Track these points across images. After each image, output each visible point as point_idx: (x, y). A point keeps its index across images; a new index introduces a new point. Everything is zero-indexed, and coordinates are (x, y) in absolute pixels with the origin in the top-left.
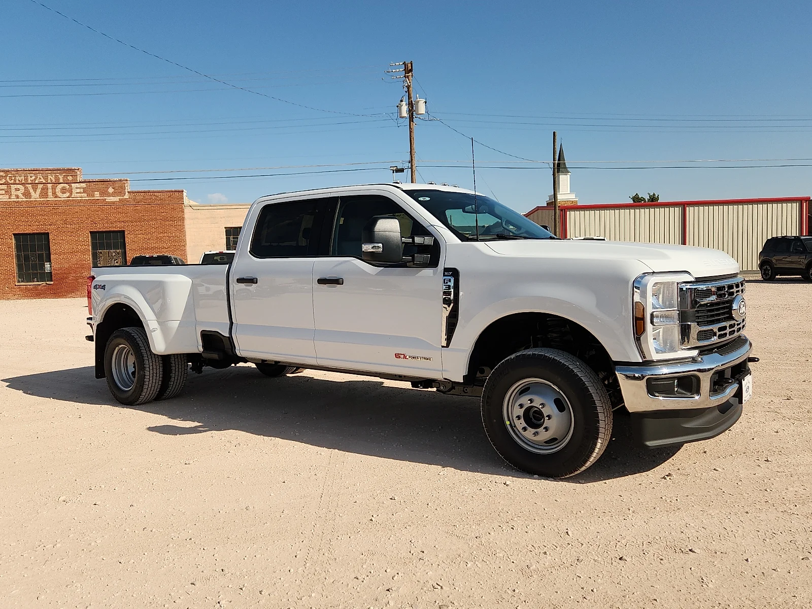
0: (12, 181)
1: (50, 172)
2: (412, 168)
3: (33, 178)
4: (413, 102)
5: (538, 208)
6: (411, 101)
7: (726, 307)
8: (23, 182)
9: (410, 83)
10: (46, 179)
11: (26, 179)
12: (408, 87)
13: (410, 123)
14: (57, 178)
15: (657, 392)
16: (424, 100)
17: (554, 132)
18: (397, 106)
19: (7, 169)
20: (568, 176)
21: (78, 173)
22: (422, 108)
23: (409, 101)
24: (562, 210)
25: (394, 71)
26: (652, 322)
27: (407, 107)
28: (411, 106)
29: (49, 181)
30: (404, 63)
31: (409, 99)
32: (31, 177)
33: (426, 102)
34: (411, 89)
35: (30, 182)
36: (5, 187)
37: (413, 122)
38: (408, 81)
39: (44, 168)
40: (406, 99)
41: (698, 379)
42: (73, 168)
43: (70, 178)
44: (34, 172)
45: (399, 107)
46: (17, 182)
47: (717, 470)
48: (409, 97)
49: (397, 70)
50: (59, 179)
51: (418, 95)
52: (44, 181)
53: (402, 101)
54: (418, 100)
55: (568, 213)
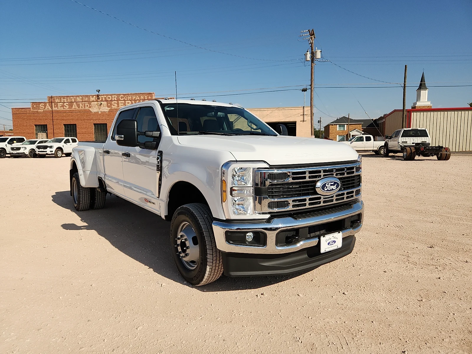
0: (127, 99)
1: (141, 95)
2: (311, 89)
3: (135, 97)
4: (314, 52)
5: (395, 111)
6: (313, 51)
7: (311, 186)
8: (131, 99)
9: (312, 41)
10: (140, 98)
11: (132, 98)
12: (312, 44)
13: (311, 64)
14: (144, 98)
15: (232, 241)
16: (320, 50)
17: (406, 66)
18: (305, 55)
19: (124, 94)
20: (427, 91)
21: (153, 95)
22: (319, 55)
23: (311, 52)
24: (408, 112)
25: (304, 35)
26: (231, 194)
27: (310, 55)
28: (313, 54)
29: (141, 99)
30: (309, 31)
31: (311, 50)
32: (134, 97)
33: (321, 52)
34: (313, 45)
35: (133, 99)
36: (123, 102)
37: (313, 63)
38: (311, 41)
39: (139, 93)
40: (310, 50)
41: (265, 235)
42: (151, 93)
43: (150, 97)
44: (135, 95)
45: (306, 55)
46: (128, 99)
47: (299, 296)
48: (311, 49)
49: (306, 35)
50: (145, 98)
51: (316, 48)
52: (139, 99)
53: (307, 52)
54: (317, 50)
55: (412, 113)
